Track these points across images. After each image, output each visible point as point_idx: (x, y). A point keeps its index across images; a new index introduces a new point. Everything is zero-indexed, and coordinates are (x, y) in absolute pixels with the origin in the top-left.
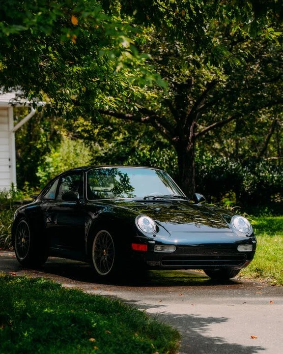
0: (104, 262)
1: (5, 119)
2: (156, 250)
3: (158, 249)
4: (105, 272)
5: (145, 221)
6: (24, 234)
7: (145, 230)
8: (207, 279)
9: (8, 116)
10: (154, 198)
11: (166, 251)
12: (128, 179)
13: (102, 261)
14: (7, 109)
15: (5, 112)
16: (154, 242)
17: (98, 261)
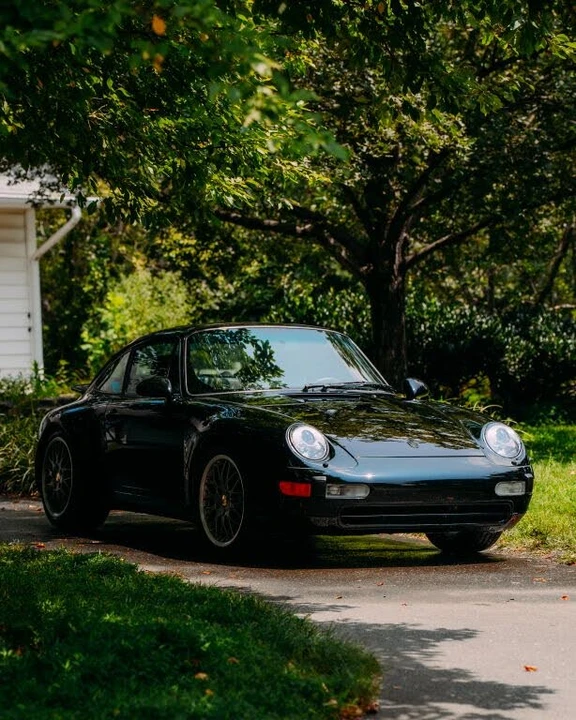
0: (223, 518)
1: (20, 234)
2: (329, 494)
3: (334, 492)
4: (224, 541)
5: (307, 437)
6: (60, 465)
7: (306, 455)
8: (434, 553)
9: (25, 227)
10: (325, 389)
11: (349, 495)
12: (272, 353)
13: (220, 518)
14: (23, 212)
15: (19, 220)
16: (325, 478)
17: (210, 518)
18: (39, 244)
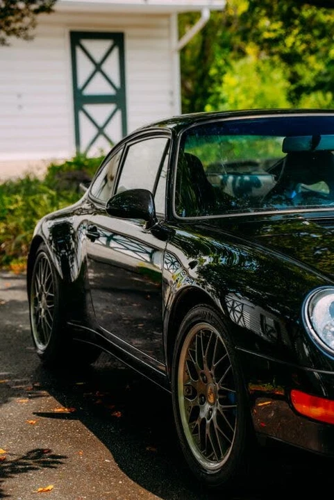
1: (165, 32)
9: (169, 26)
18: (181, 35)
